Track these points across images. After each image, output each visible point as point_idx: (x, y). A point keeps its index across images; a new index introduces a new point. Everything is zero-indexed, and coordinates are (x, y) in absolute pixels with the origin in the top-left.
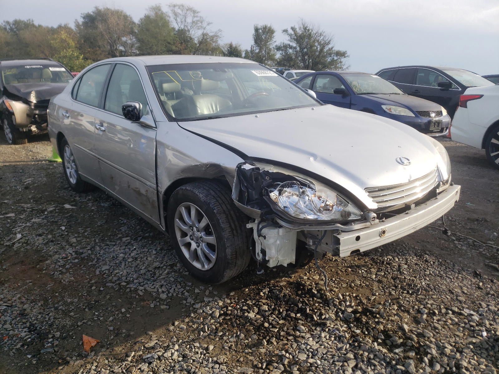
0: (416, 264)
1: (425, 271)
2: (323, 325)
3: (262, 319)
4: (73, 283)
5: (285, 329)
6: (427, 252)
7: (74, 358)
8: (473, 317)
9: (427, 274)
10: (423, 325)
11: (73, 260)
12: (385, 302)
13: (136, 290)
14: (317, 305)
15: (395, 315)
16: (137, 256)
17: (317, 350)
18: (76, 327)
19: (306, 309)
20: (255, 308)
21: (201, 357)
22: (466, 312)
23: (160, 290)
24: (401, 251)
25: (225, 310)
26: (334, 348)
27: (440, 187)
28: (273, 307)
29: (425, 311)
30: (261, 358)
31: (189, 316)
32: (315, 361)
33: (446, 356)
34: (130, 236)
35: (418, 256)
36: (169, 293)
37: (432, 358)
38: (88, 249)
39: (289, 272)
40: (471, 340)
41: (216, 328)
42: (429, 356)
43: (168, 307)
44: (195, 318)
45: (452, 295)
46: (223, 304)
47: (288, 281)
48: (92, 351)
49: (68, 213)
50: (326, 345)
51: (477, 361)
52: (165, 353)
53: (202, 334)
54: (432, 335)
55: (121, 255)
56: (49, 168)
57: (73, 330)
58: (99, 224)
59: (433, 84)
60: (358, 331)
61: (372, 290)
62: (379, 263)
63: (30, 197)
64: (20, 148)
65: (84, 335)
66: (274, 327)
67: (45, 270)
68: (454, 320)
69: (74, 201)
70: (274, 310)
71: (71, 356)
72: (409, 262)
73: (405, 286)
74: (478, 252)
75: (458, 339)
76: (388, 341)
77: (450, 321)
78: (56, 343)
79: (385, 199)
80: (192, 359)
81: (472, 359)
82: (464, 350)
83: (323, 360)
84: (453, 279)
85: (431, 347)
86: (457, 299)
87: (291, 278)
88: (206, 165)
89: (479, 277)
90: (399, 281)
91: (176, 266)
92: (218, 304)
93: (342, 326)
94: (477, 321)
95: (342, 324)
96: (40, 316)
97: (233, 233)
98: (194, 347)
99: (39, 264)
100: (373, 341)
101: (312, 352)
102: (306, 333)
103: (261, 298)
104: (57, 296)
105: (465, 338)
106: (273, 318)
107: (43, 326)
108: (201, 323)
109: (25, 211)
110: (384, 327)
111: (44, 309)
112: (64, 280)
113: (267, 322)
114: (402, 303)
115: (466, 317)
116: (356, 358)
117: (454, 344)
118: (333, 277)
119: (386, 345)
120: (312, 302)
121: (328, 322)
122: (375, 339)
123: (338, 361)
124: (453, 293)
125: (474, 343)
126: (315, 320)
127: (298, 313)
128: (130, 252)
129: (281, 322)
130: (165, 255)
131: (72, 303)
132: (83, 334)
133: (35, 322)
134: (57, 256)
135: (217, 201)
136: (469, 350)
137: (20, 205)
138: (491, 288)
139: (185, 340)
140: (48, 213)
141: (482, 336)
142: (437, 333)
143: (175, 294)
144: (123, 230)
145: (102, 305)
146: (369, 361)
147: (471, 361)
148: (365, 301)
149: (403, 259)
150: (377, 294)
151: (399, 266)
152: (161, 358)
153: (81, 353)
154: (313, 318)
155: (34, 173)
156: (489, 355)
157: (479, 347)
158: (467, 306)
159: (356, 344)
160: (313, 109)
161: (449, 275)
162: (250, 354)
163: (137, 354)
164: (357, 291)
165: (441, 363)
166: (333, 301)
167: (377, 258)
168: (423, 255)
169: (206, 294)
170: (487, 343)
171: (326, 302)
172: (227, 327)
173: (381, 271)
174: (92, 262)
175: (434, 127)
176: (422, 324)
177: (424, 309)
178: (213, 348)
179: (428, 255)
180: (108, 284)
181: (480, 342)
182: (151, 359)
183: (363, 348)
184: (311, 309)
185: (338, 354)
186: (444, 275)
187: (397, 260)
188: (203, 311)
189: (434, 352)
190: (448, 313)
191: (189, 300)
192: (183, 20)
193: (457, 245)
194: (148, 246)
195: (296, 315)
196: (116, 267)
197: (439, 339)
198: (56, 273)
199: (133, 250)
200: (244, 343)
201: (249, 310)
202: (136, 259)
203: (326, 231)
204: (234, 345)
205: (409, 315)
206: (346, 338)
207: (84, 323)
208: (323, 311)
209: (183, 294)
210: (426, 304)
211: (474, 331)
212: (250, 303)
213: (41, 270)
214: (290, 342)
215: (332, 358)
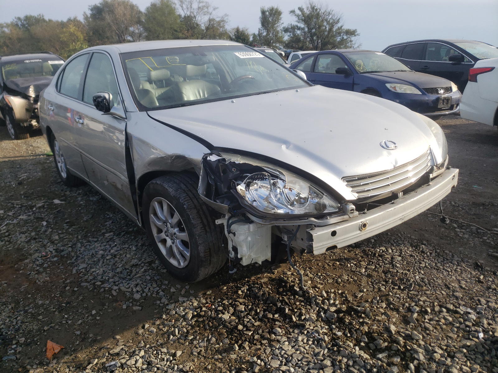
0: (411, 256)
1: (420, 263)
2: (301, 327)
3: (237, 321)
4: (48, 283)
5: (260, 331)
6: (424, 242)
7: (34, 367)
8: (470, 316)
9: (422, 267)
10: (412, 326)
11: (52, 258)
12: (373, 300)
13: (110, 289)
14: (298, 303)
15: (382, 314)
16: (116, 253)
17: (292, 356)
18: (42, 331)
19: (285, 309)
20: (231, 308)
21: (166, 364)
22: (462, 310)
23: (134, 290)
24: (395, 241)
25: (199, 311)
26: (311, 353)
27: (434, 171)
28: (250, 307)
29: (416, 309)
30: (230, 365)
31: (160, 318)
32: (288, 368)
33: (435, 361)
34: (113, 232)
35: (414, 247)
36: (143, 292)
37: (419, 364)
38: (69, 247)
39: (273, 268)
40: (465, 343)
41: (187, 331)
42: (416, 362)
43: (140, 308)
44: (167, 320)
45: (448, 291)
46: (198, 304)
47: (270, 277)
48: (54, 359)
49: (56, 208)
50: (302, 349)
51: (470, 368)
52: (129, 360)
53: (171, 338)
54: (421, 337)
55: (101, 252)
56: (46, 163)
57: (38, 335)
58: (85, 219)
59: (444, 58)
60: (339, 334)
61: (359, 286)
62: (371, 255)
63: (22, 193)
64: (22, 143)
65: (49, 341)
66: (249, 330)
67: (22, 269)
68: (448, 320)
69: (65, 195)
70: (251, 310)
71: (32, 364)
72: (403, 253)
73: (397, 281)
74: (481, 240)
75: (450, 342)
76: (371, 345)
77: (443, 321)
78: (19, 349)
79: (367, 188)
80: (156, 367)
81: (465, 365)
82: (456, 355)
83: (297, 368)
84: (451, 272)
85: (419, 351)
86: (453, 295)
87: (273, 273)
88: (171, 157)
89: (480, 269)
90: (391, 275)
91: (155, 263)
92: (192, 305)
93: (322, 328)
94: (474, 321)
95: (323, 326)
96: (7, 321)
97: (205, 229)
98: (161, 352)
99: (17, 264)
100: (355, 345)
101: (286, 358)
102: (282, 336)
103: (239, 296)
104: (29, 298)
105: (458, 340)
106: (249, 320)
107: (9, 331)
108: (172, 326)
109: (14, 208)
110: (369, 328)
111: (13, 313)
112: (39, 281)
113: (241, 324)
114: (392, 299)
115: (462, 316)
116: (333, 365)
117: (445, 348)
118: (319, 272)
119: (369, 348)
120: (293, 301)
121: (308, 323)
122: (357, 343)
123: (313, 369)
124: (449, 288)
125: (469, 346)
126: (293, 321)
127: (276, 313)
128: (110, 249)
129: (257, 324)
130: (144, 252)
131: (43, 305)
132: (48, 339)
133: (3, 326)
134: (37, 254)
135: (188, 195)
136: (462, 354)
137: (10, 201)
138: (493, 281)
139: (153, 345)
140: (36, 209)
141: (478, 338)
142: (428, 334)
143: (149, 294)
144: (108, 225)
145: (73, 307)
146: (347, 368)
147: (463, 368)
148: (350, 299)
149: (397, 250)
150: (365, 290)
151: (392, 258)
152: (124, 366)
153: (42, 361)
154: (292, 319)
155: (31, 168)
156: (484, 360)
157: (474, 350)
158: (464, 303)
159: (335, 349)
160: (297, 91)
161: (447, 267)
162: (220, 361)
163: (100, 361)
164: (344, 287)
165: (428, 370)
166: (316, 299)
167: (369, 250)
168: (419, 246)
169: (182, 293)
170: (483, 347)
171: (308, 300)
172: (199, 330)
173: (372, 264)
174: (71, 260)
175: (443, 104)
176: (412, 324)
177: (415, 307)
178: (180, 354)
179: (425, 245)
180: (83, 284)
181: (475, 345)
182: (114, 368)
183: (342, 353)
184: (291, 308)
185: (314, 361)
186: (441, 267)
187: (390, 251)
188: (176, 313)
189: (422, 357)
190: (442, 312)
191: (164, 300)
192: (189, 6)
193: (458, 233)
194: (129, 241)
195: (273, 316)
196: (93, 265)
197: (428, 342)
198: (32, 272)
199: (113, 247)
200: (215, 348)
201: (224, 311)
202: (115, 256)
203: (299, 226)
204: (203, 350)
205: (399, 314)
206: (325, 342)
207: (51, 327)
208: (304, 312)
209: (158, 293)
210: (419, 301)
211: (469, 331)
212: (227, 303)
213: (18, 270)
214: (264, 347)
215: (307, 365)
